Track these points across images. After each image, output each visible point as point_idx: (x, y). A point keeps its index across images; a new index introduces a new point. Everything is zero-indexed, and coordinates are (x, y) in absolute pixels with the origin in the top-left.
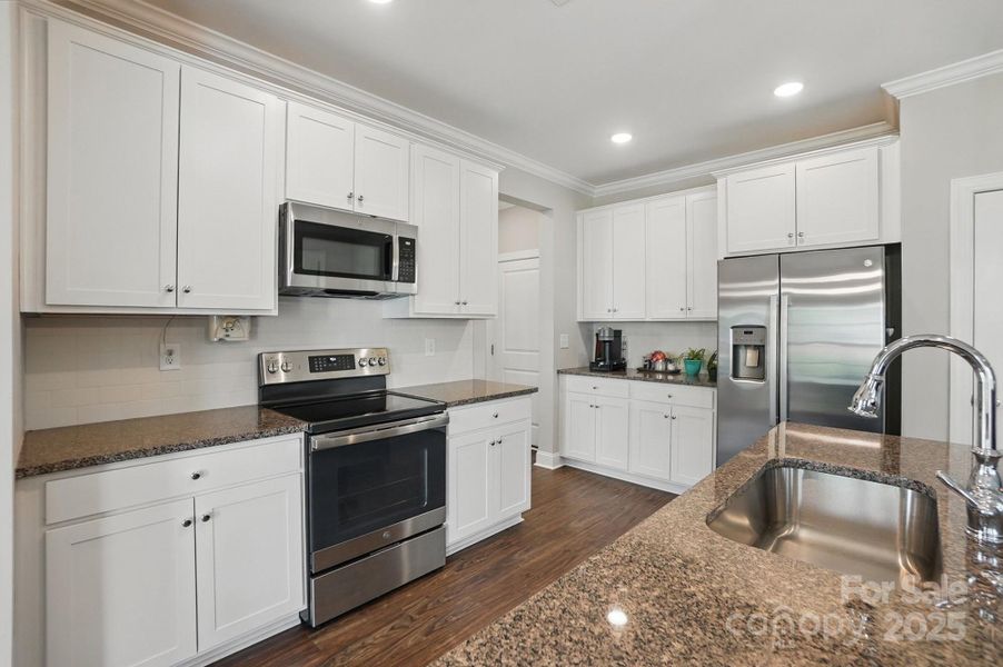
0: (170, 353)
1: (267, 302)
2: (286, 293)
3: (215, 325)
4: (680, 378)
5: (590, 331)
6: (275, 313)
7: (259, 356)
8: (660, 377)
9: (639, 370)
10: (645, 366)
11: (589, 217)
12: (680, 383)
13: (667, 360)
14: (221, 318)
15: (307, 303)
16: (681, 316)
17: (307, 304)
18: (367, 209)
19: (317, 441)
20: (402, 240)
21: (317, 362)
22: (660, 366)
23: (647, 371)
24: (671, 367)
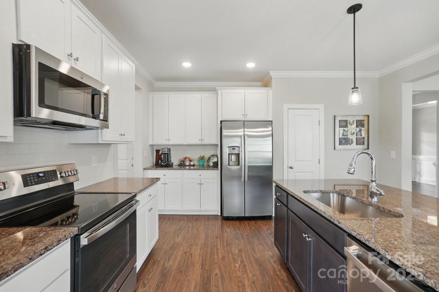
4: (195, 167)
5: (153, 148)
6: (12, 139)
8: (188, 167)
9: (179, 165)
10: (181, 163)
12: (196, 169)
13: (190, 161)
16: (199, 142)
21: (29, 179)
22: (187, 163)
23: (182, 165)
24: (192, 163)
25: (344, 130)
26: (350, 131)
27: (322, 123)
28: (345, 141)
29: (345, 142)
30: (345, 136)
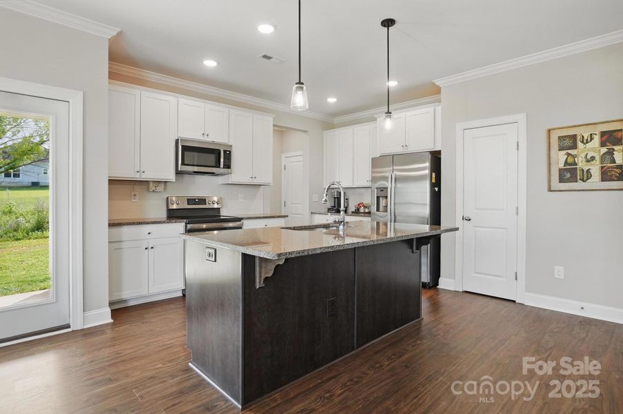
0: (135, 195)
1: (171, 176)
2: (179, 173)
3: (151, 185)
6: (174, 180)
7: (167, 198)
9: (353, 212)
10: (356, 210)
11: (329, 134)
13: (365, 207)
14: (154, 182)
15: (186, 176)
17: (187, 178)
18: (210, 139)
19: (189, 226)
20: (225, 151)
21: (190, 201)
22: (362, 210)
23: (356, 212)
24: (367, 211)
25: (569, 154)
26: (583, 155)
27: (523, 146)
28: (570, 174)
29: (571, 177)
30: (570, 165)
